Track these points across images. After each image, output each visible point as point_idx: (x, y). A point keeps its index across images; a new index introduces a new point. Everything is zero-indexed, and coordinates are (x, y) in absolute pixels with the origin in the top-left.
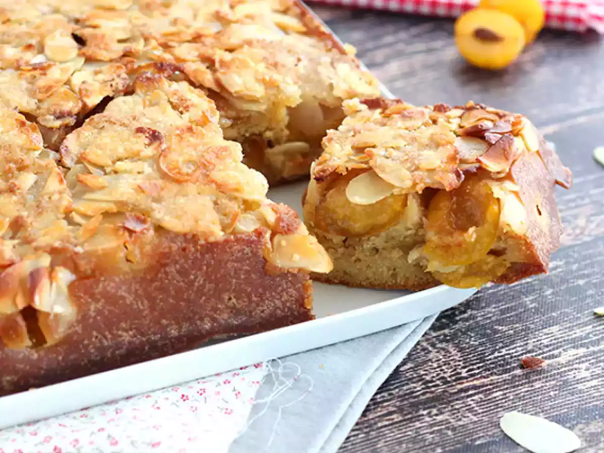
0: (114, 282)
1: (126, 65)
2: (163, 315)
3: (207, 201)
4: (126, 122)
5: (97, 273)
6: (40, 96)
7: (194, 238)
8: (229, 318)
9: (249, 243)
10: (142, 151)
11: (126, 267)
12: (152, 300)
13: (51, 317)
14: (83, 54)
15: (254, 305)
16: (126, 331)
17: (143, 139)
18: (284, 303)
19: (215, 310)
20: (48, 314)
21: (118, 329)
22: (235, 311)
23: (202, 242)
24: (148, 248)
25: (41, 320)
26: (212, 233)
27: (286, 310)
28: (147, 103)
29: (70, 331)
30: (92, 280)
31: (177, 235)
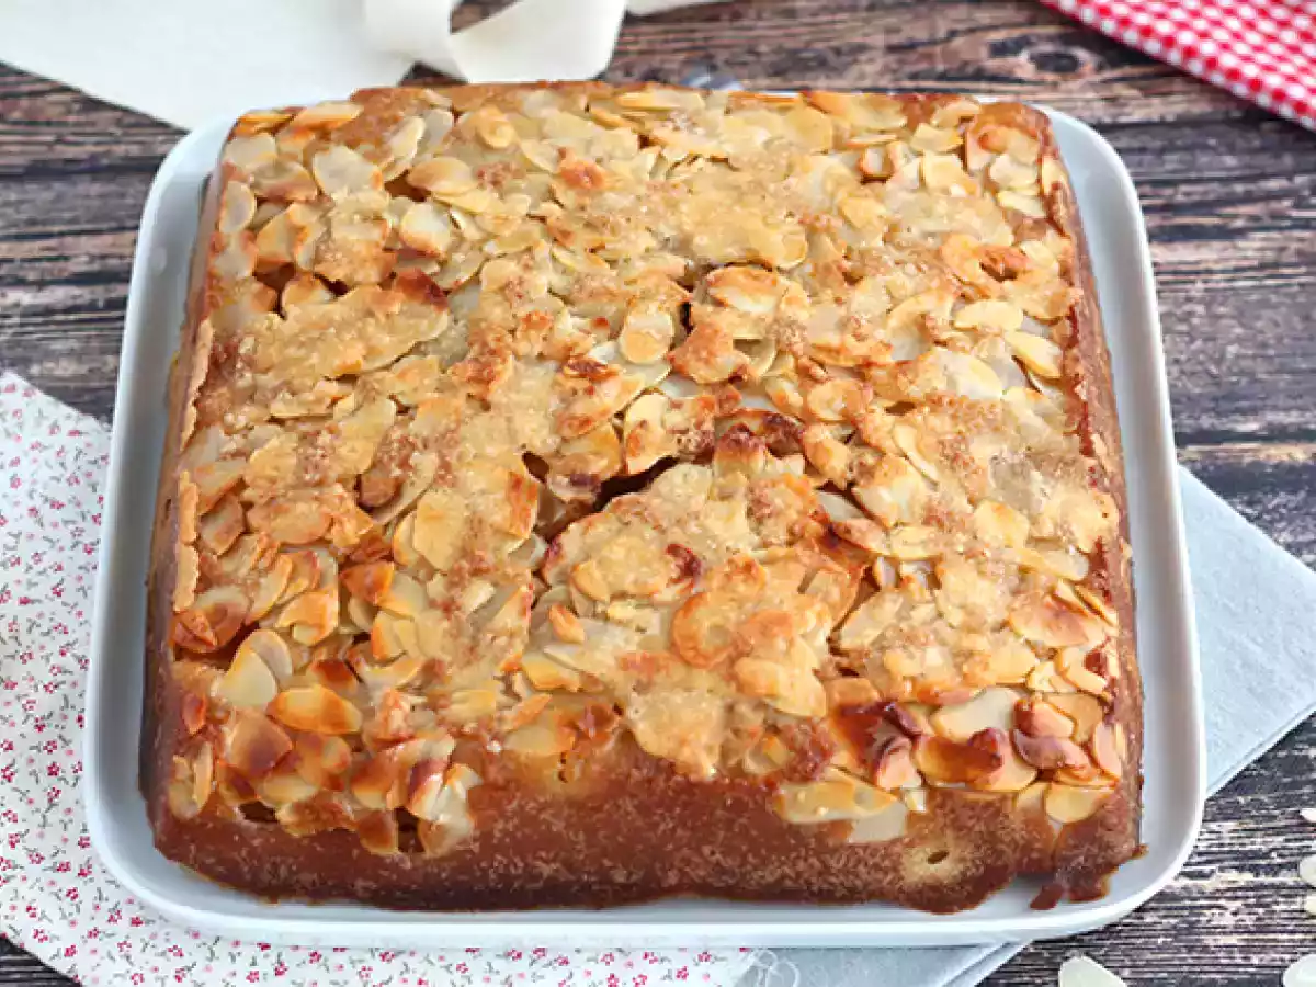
0: (536, 800)
1: (721, 403)
2: (605, 854)
3: (713, 709)
4: (665, 524)
5: (513, 785)
6: (567, 432)
7: (671, 768)
8: (710, 876)
9: (753, 790)
10: (657, 591)
11: (558, 787)
12: (591, 832)
13: (433, 828)
14: (672, 360)
15: (749, 867)
16: (546, 862)
17: (673, 567)
18: (799, 874)
19: (687, 862)
20: (430, 824)
21: (536, 858)
22: (720, 869)
23: (679, 778)
24: (596, 768)
25: (421, 828)
26: (698, 768)
27: (801, 881)
28: (716, 491)
29: (461, 848)
30: (501, 793)
31: (647, 756)
